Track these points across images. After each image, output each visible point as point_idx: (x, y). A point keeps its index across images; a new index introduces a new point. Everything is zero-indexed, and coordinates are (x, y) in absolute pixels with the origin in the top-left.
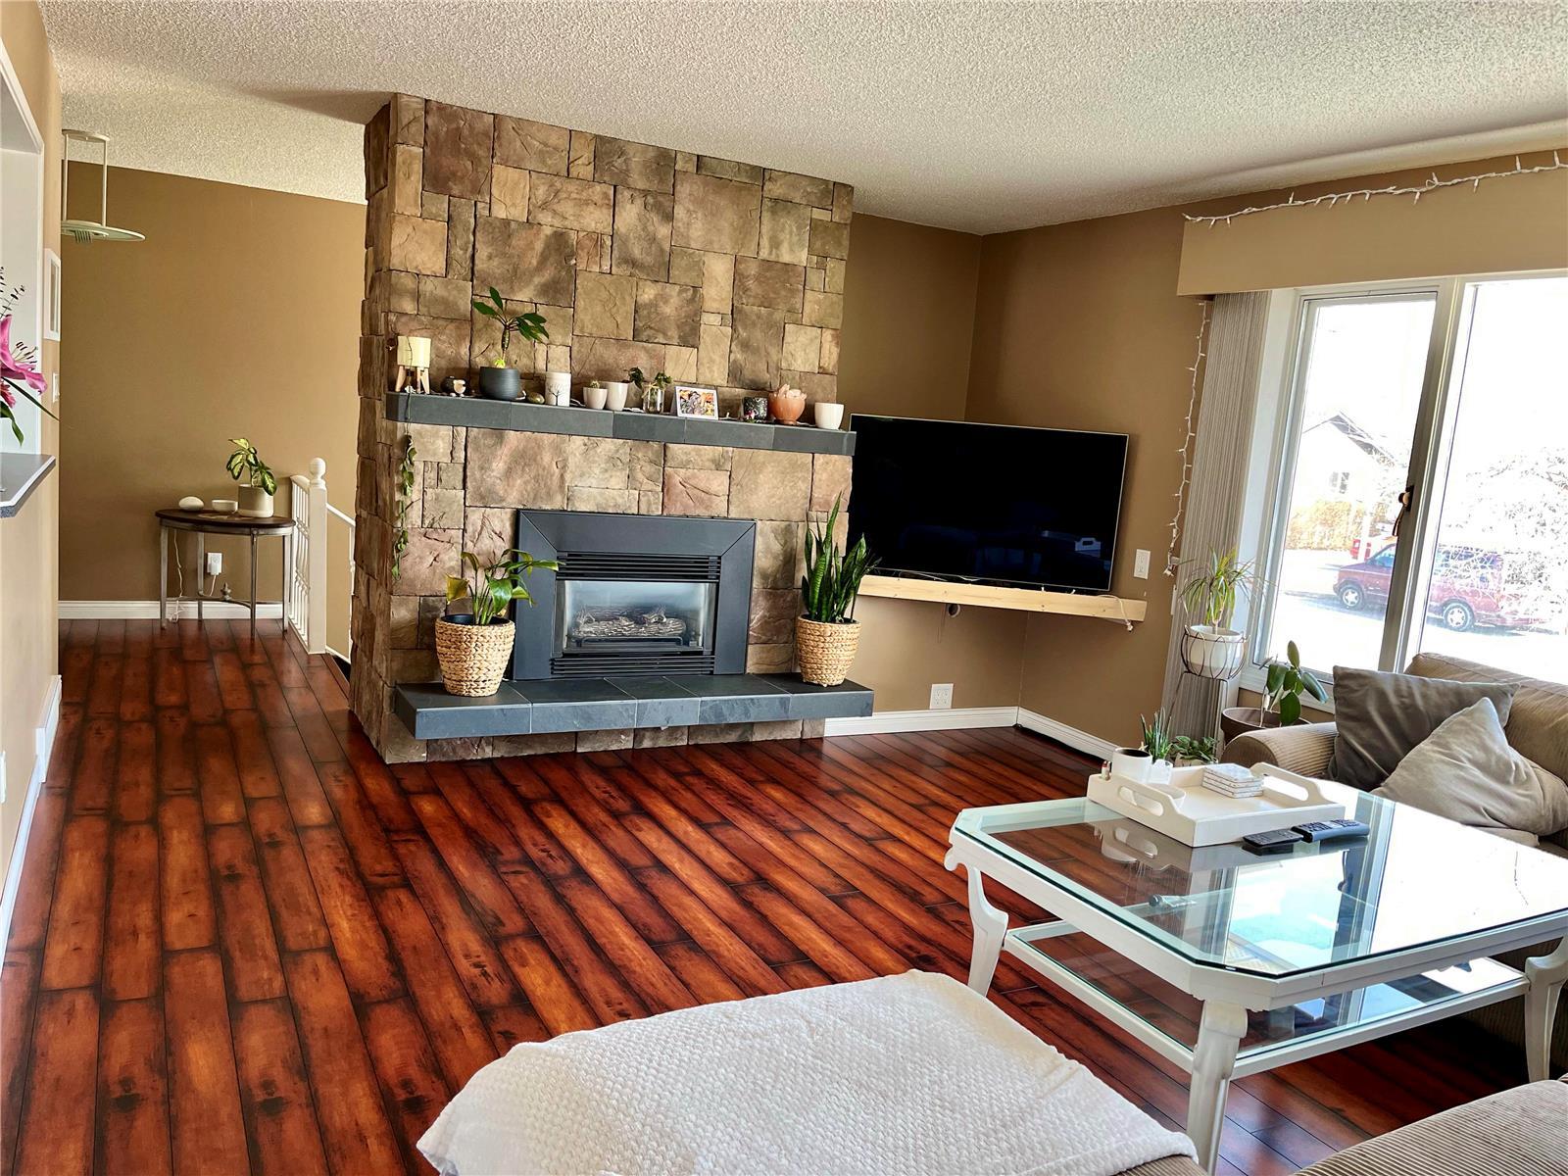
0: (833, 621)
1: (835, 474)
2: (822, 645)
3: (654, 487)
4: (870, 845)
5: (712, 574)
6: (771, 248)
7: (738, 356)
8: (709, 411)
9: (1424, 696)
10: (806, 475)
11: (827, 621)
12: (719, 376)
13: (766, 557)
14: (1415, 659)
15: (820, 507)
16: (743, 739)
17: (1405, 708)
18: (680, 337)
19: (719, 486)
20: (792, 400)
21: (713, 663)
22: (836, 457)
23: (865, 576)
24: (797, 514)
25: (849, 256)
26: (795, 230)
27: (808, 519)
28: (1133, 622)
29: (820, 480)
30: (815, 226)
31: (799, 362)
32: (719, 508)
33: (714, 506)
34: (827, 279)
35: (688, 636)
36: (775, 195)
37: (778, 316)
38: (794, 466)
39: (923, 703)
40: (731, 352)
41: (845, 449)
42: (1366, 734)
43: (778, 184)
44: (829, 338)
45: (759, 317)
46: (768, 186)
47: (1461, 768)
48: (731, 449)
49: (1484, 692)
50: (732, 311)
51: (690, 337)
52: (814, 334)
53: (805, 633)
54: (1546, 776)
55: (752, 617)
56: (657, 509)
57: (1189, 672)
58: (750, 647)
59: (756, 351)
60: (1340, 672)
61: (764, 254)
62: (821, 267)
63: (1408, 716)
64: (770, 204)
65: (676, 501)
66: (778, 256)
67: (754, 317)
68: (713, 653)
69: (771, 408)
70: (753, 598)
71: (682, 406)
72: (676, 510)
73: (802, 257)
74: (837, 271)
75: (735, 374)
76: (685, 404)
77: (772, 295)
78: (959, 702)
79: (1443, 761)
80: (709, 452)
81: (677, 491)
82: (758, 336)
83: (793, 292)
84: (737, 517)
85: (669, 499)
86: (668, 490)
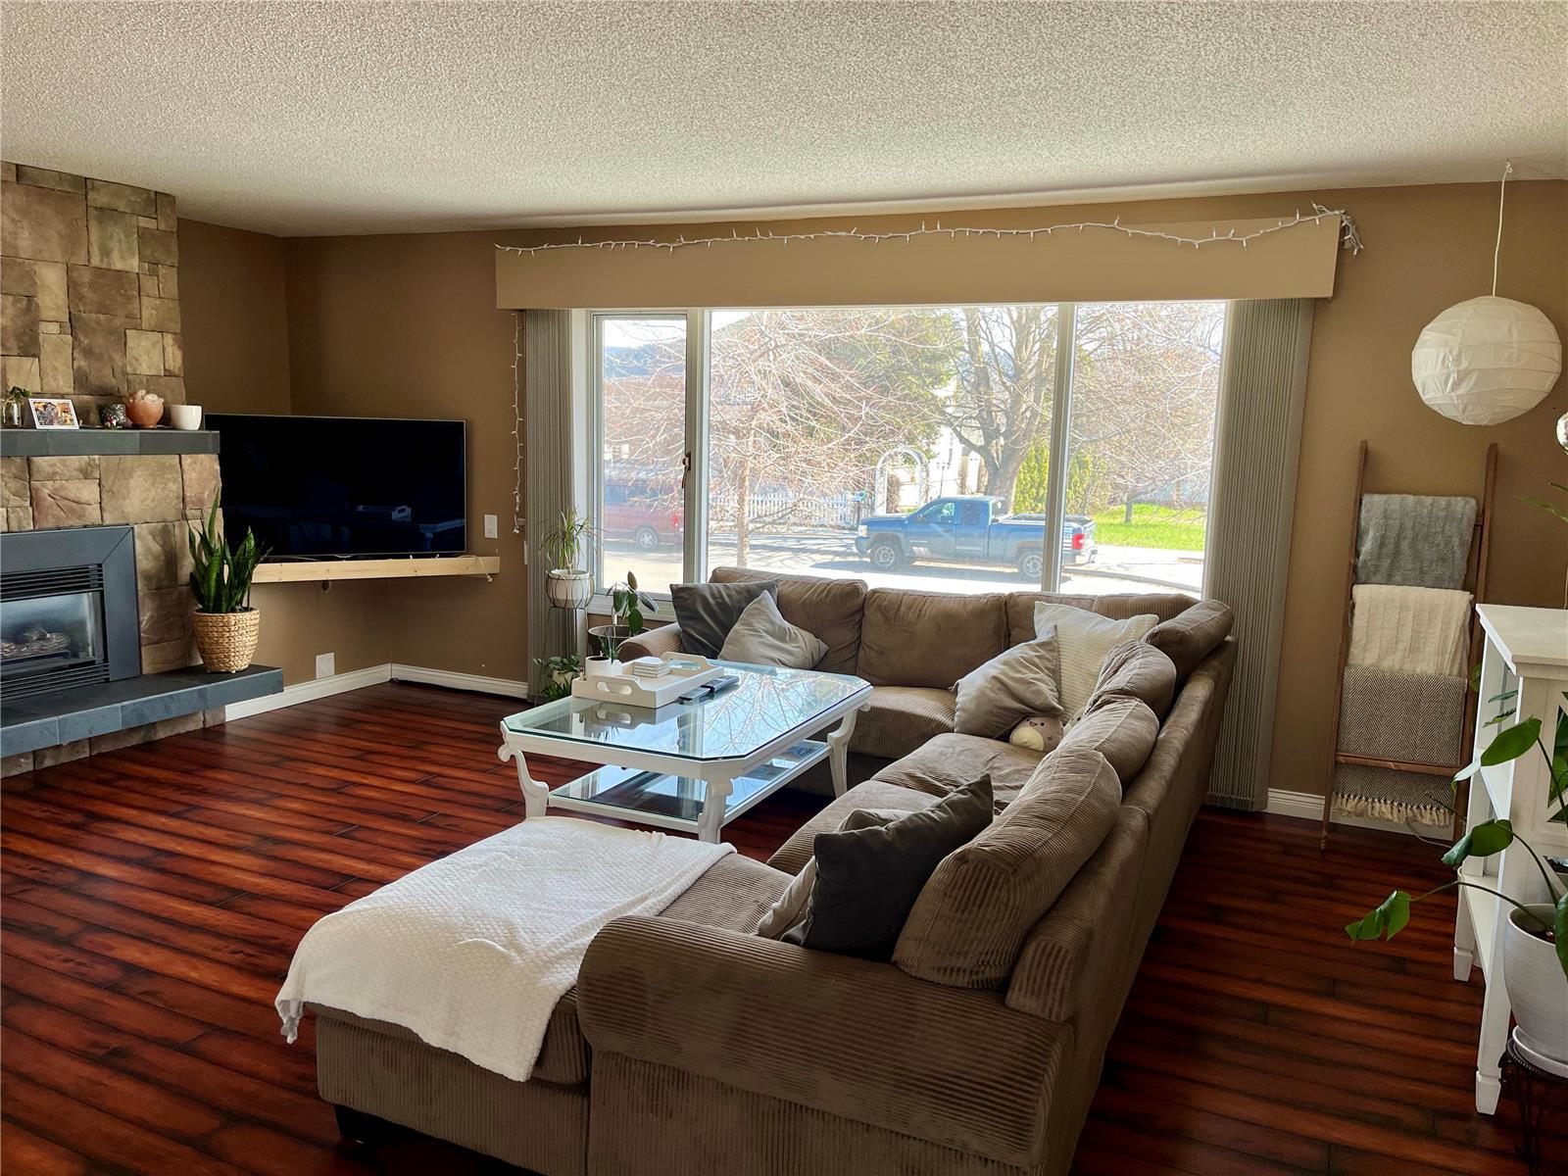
0: (233, 611)
1: (203, 473)
2: (228, 634)
3: (22, 503)
4: (341, 793)
5: (94, 582)
6: (102, 256)
7: (82, 363)
8: (69, 422)
9: (729, 596)
10: (176, 476)
11: (227, 612)
12: (65, 384)
13: (147, 559)
14: (714, 572)
15: (194, 504)
16: (147, 740)
17: (718, 604)
18: (19, 348)
19: (90, 494)
20: (151, 403)
21: (107, 670)
22: (202, 456)
23: (259, 565)
24: (171, 515)
25: (179, 263)
26: (123, 238)
27: (185, 517)
28: (491, 575)
29: (190, 479)
30: (143, 235)
31: (144, 365)
32: (93, 515)
33: (87, 514)
34: (161, 286)
35: (74, 649)
36: (99, 204)
37: (118, 322)
38: (162, 468)
39: (309, 674)
40: (73, 359)
41: (210, 447)
42: (699, 627)
43: (102, 194)
44: (171, 342)
45: (98, 323)
46: (91, 195)
47: (761, 636)
48: (97, 457)
49: (762, 587)
50: (70, 319)
51: (29, 345)
52: (155, 339)
53: (207, 626)
54: (805, 634)
55: (141, 618)
56: (29, 524)
57: (555, 606)
58: (143, 649)
59: (99, 357)
60: (675, 588)
61: (96, 261)
62: (153, 273)
63: (721, 610)
64: (95, 212)
65: (47, 515)
66: (109, 263)
67: (94, 325)
68: (106, 660)
69: (130, 412)
70: (140, 601)
71: (39, 418)
72: (49, 523)
73: (133, 264)
74: (169, 279)
75: (81, 381)
76: (41, 416)
77: (108, 302)
78: (341, 668)
79: (752, 635)
80: (75, 461)
81: (47, 503)
82: (99, 342)
83: (129, 299)
84: (113, 523)
85: (39, 514)
86: (37, 506)
